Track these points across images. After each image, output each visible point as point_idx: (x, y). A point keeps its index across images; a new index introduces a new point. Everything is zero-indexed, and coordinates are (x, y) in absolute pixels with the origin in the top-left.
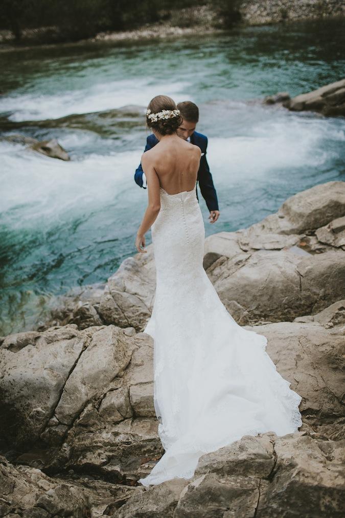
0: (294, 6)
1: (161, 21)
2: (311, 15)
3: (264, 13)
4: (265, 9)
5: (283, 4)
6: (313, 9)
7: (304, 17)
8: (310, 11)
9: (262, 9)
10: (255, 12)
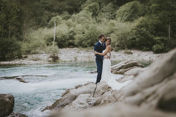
0: (79, 56)
1: (23, 58)
2: (86, 59)
3: (68, 58)
4: (68, 56)
5: (74, 55)
6: (86, 57)
7: (83, 60)
8: (85, 58)
9: (67, 56)
10: (64, 57)
